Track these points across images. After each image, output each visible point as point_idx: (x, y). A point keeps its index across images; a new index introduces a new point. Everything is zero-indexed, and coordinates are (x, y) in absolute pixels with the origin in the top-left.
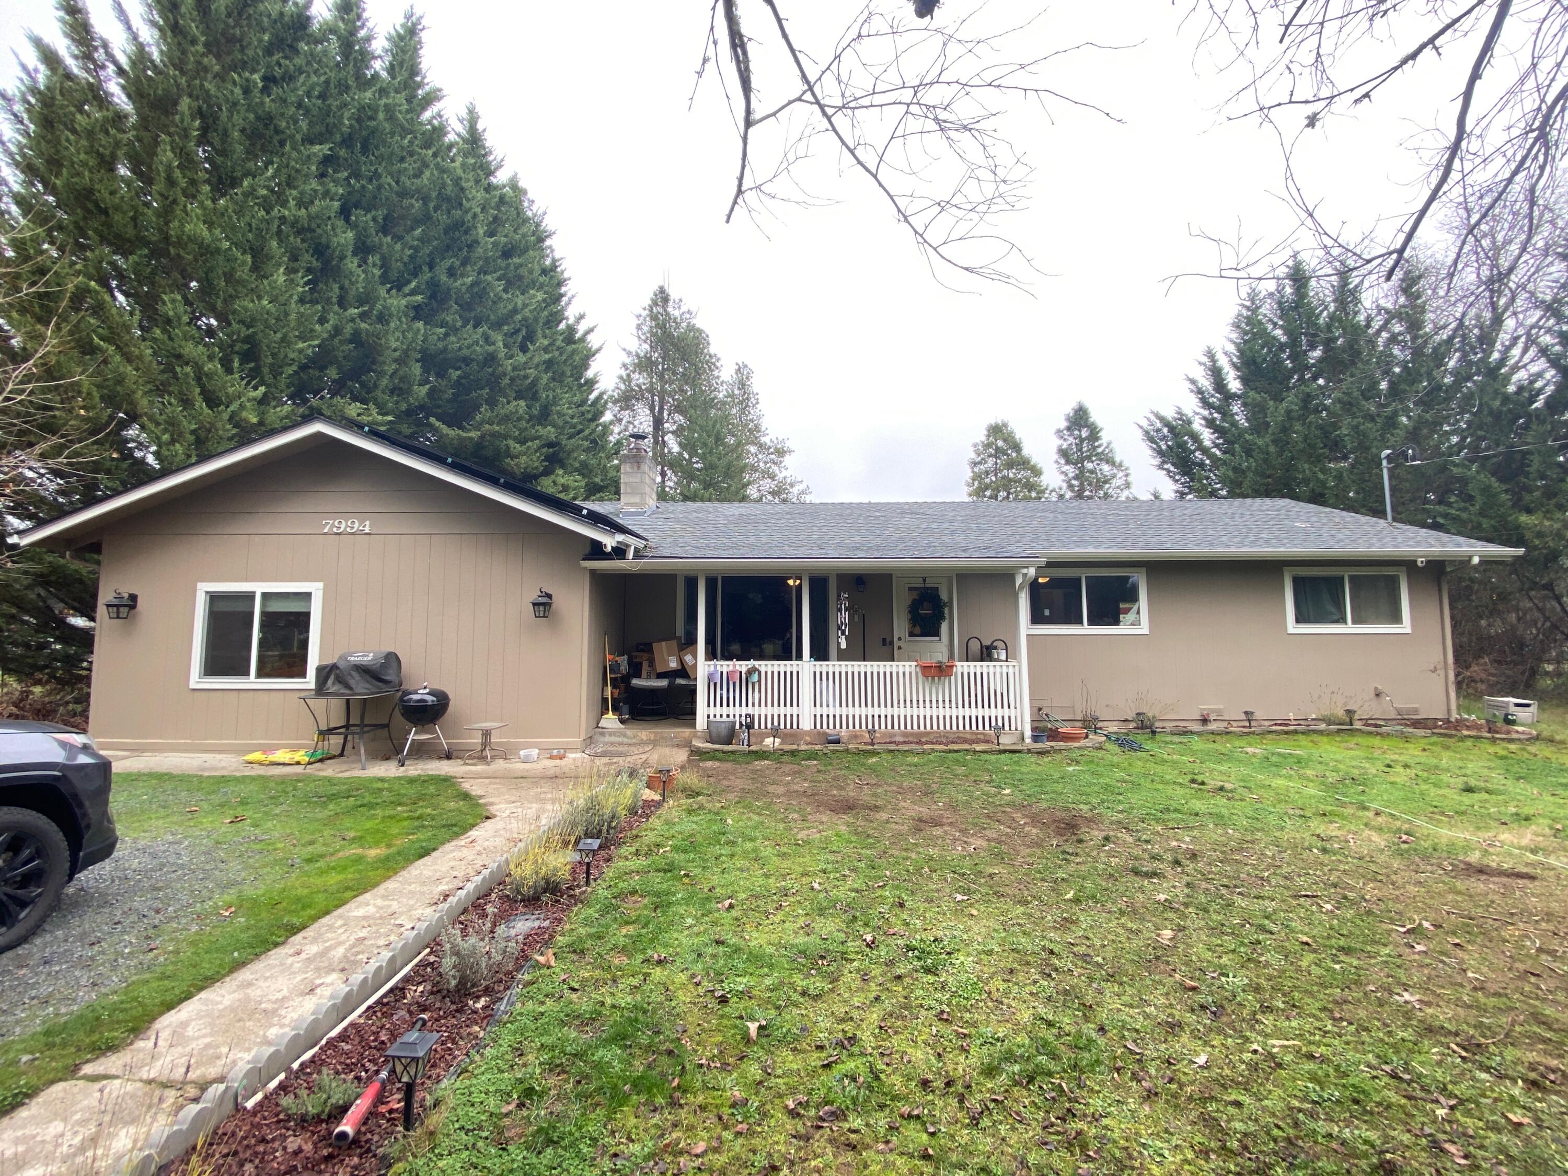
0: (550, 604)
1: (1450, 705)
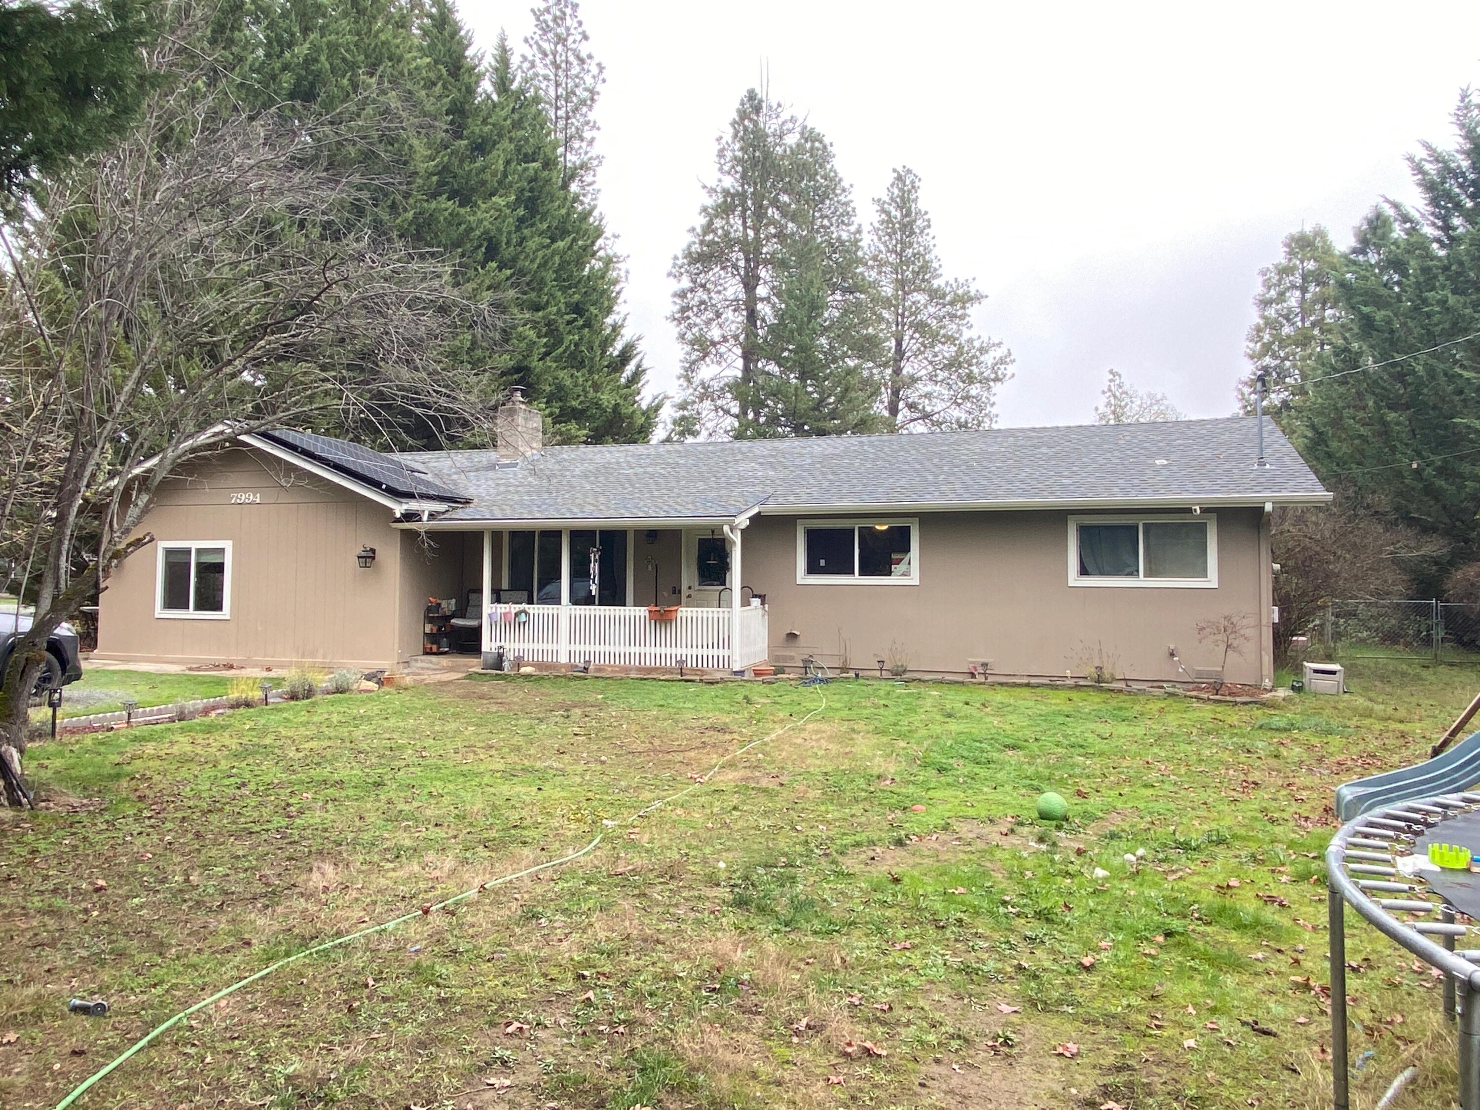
0: (373, 558)
1: (1263, 670)
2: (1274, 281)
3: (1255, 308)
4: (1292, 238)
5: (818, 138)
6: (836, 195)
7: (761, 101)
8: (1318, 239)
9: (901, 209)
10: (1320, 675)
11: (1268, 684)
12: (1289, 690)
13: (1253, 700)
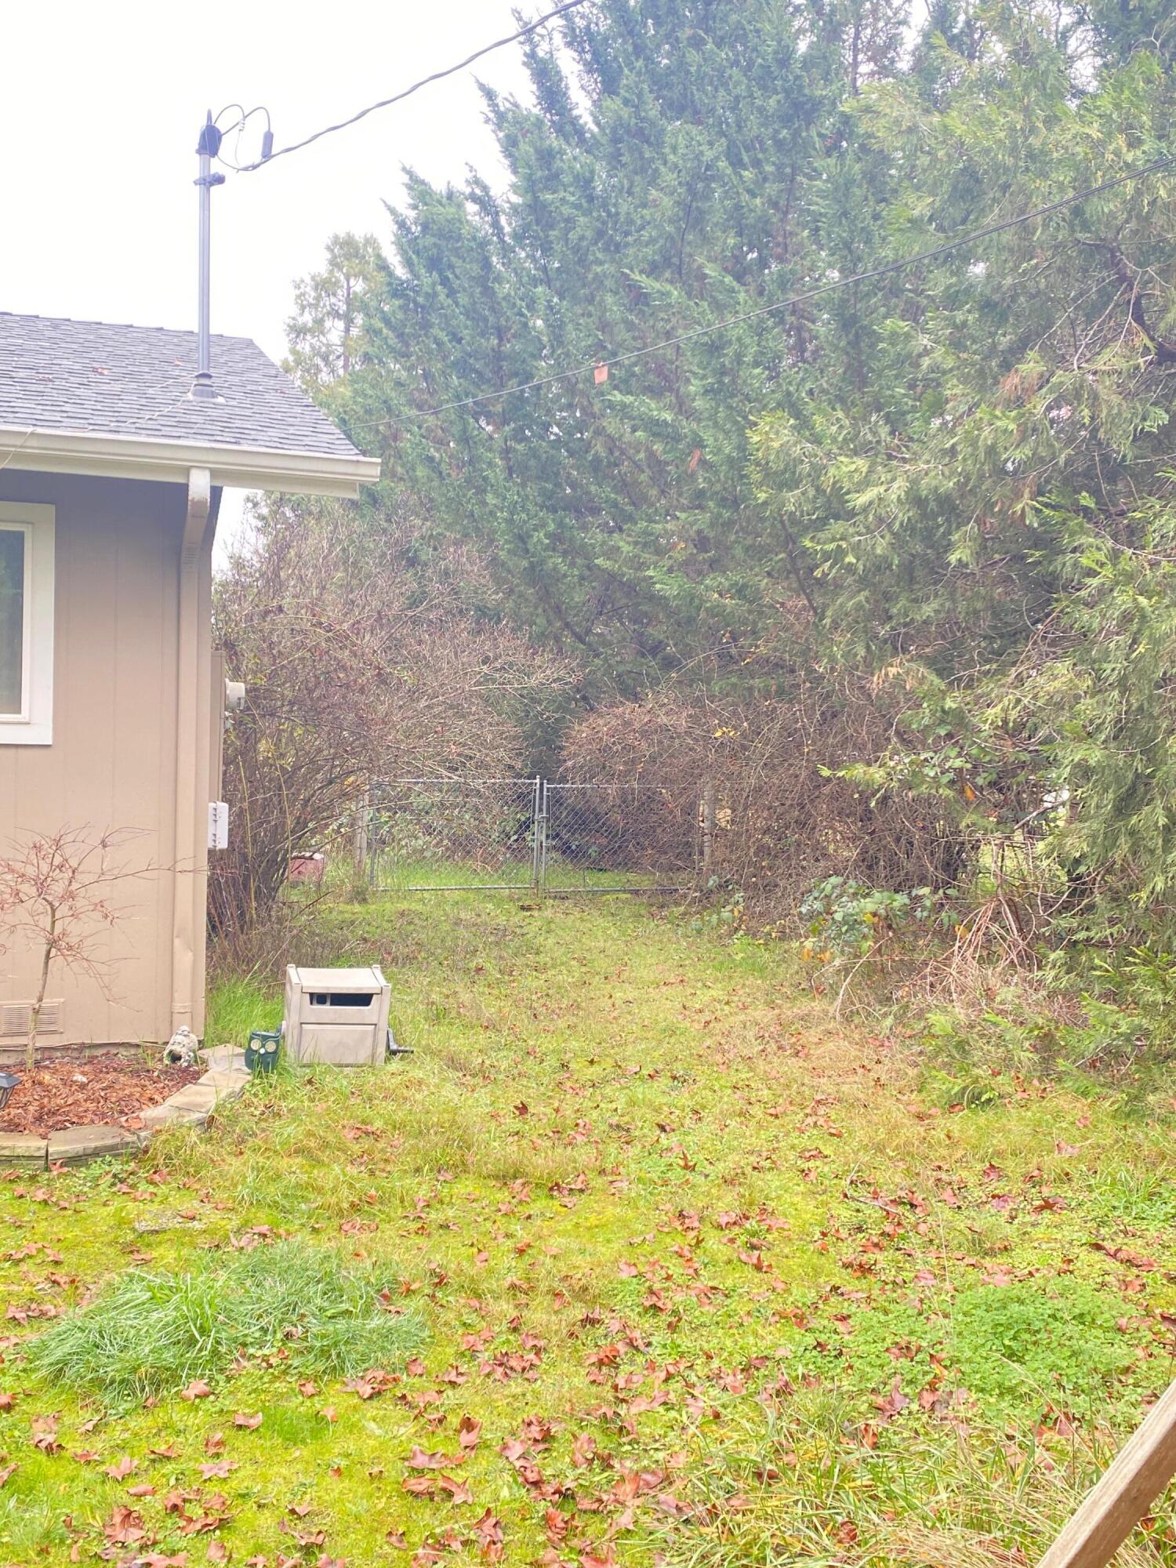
1: (176, 995)
2: (311, 300)
4: (336, 240)
8: (369, 250)
10: (327, 1007)
11: (186, 1041)
12: (240, 1063)
13: (109, 1142)
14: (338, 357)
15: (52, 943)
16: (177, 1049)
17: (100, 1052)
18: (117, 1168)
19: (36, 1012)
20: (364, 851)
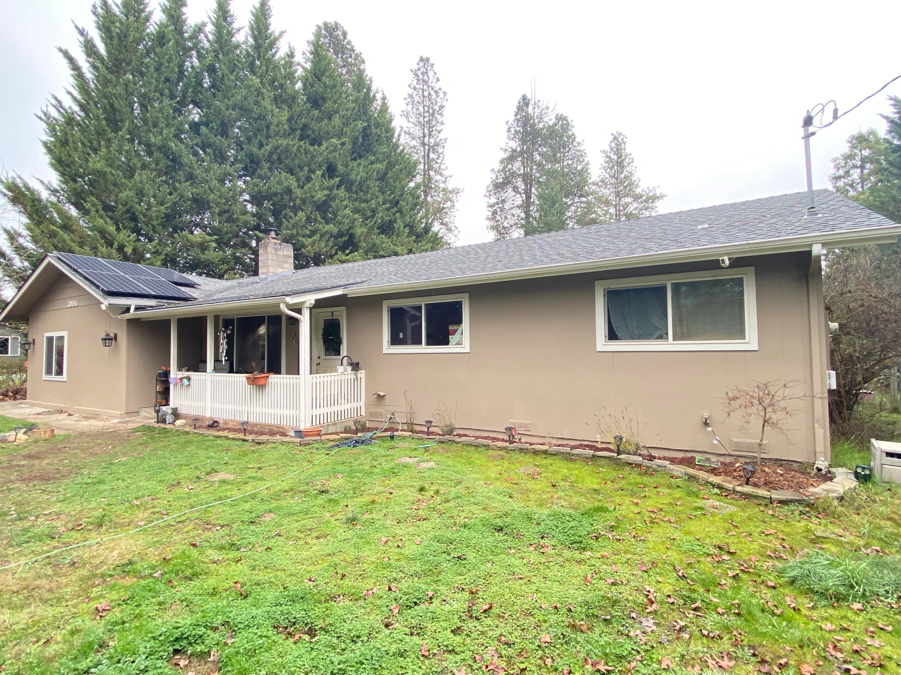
1: (817, 445)
2: (843, 165)
3: (830, 182)
4: (853, 137)
5: (565, 119)
6: (575, 147)
7: (529, 100)
8: (871, 136)
9: (617, 154)
10: (895, 459)
11: (823, 464)
12: (852, 477)
13: (797, 498)
14: (858, 184)
15: (765, 421)
16: (820, 466)
17: (784, 463)
18: (801, 509)
19: (760, 445)
20: (897, 391)
